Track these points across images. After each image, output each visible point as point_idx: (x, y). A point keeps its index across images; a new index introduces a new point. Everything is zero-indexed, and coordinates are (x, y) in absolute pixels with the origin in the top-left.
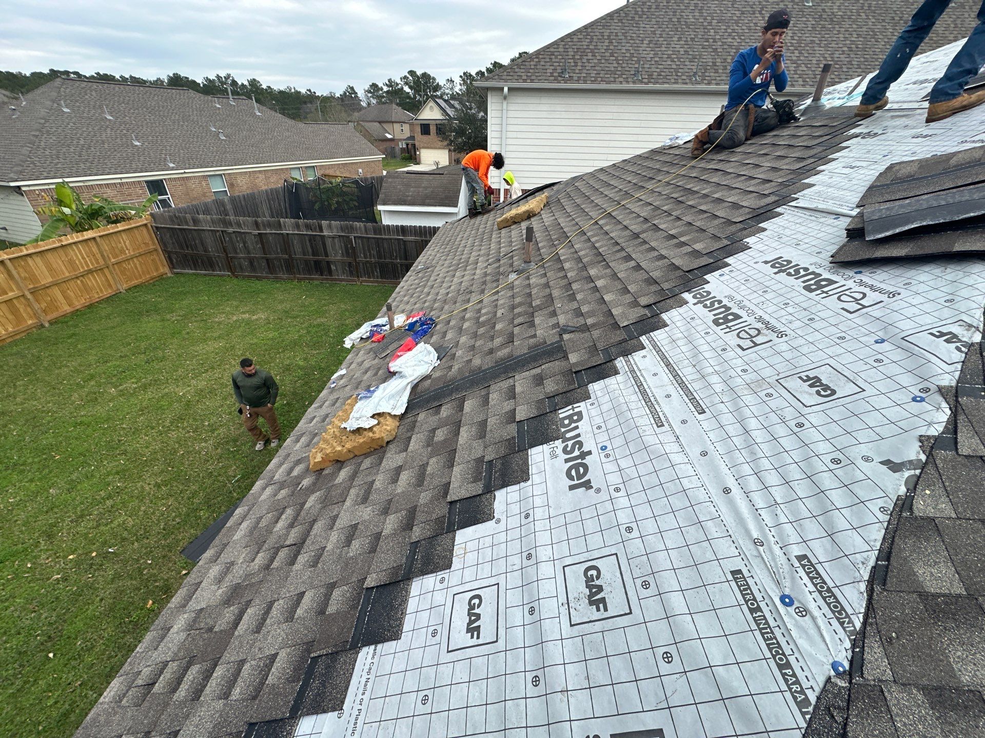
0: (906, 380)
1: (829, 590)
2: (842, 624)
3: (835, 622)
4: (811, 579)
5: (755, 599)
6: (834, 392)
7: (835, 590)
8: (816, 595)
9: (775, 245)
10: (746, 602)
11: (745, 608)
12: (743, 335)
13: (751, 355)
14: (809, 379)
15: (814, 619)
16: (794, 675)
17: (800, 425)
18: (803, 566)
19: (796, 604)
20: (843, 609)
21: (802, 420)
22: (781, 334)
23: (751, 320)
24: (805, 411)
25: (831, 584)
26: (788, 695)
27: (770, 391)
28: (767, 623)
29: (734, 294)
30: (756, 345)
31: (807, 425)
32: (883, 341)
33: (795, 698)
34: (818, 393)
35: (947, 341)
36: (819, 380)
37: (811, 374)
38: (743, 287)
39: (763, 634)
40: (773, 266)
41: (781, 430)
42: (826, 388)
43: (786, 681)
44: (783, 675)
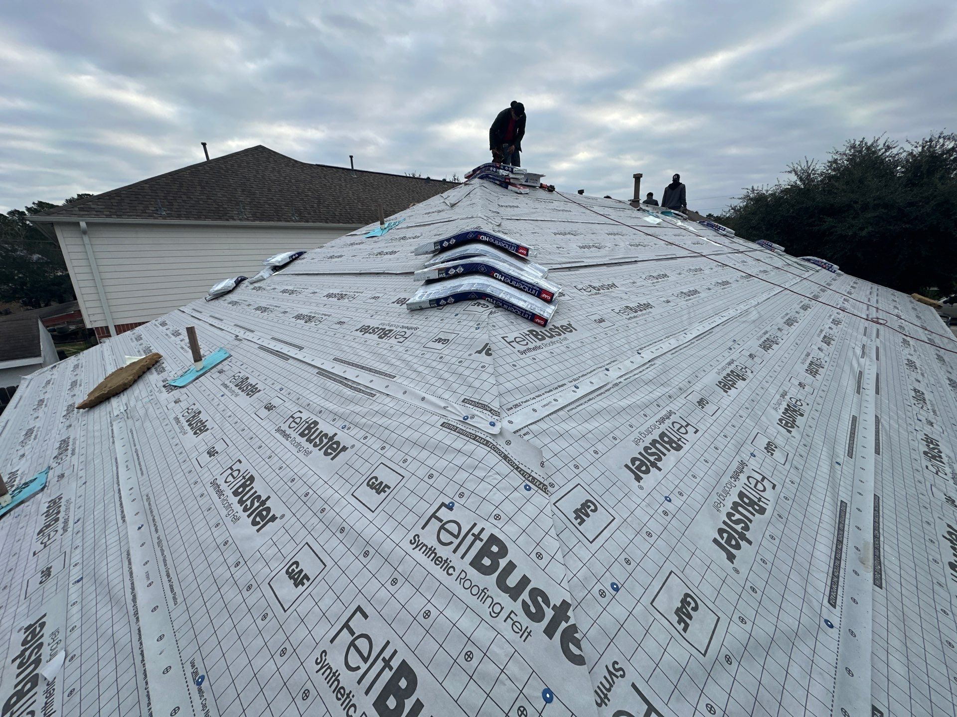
0: (471, 324)
1: (478, 403)
2: (486, 410)
3: (484, 411)
4: (471, 404)
5: (454, 426)
6: (448, 340)
7: (480, 402)
8: (475, 408)
9: (393, 294)
10: (451, 430)
11: (452, 432)
12: (397, 337)
13: (407, 343)
14: (436, 340)
15: (477, 416)
16: (480, 437)
17: (441, 358)
18: (466, 403)
19: (469, 416)
20: (484, 405)
21: (441, 355)
22: (416, 329)
23: (399, 329)
24: (440, 352)
25: (477, 401)
26: (481, 445)
27: (423, 352)
28: (462, 430)
29: (383, 322)
30: (406, 338)
31: (444, 356)
32: (457, 315)
33: (483, 444)
34: (443, 343)
35: (478, 306)
36: (441, 339)
37: (437, 338)
38: (387, 317)
39: (463, 435)
40: (398, 303)
41: (434, 364)
42: (445, 340)
43: (478, 442)
44: (476, 441)
